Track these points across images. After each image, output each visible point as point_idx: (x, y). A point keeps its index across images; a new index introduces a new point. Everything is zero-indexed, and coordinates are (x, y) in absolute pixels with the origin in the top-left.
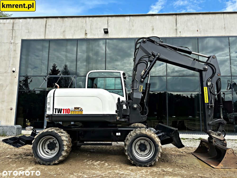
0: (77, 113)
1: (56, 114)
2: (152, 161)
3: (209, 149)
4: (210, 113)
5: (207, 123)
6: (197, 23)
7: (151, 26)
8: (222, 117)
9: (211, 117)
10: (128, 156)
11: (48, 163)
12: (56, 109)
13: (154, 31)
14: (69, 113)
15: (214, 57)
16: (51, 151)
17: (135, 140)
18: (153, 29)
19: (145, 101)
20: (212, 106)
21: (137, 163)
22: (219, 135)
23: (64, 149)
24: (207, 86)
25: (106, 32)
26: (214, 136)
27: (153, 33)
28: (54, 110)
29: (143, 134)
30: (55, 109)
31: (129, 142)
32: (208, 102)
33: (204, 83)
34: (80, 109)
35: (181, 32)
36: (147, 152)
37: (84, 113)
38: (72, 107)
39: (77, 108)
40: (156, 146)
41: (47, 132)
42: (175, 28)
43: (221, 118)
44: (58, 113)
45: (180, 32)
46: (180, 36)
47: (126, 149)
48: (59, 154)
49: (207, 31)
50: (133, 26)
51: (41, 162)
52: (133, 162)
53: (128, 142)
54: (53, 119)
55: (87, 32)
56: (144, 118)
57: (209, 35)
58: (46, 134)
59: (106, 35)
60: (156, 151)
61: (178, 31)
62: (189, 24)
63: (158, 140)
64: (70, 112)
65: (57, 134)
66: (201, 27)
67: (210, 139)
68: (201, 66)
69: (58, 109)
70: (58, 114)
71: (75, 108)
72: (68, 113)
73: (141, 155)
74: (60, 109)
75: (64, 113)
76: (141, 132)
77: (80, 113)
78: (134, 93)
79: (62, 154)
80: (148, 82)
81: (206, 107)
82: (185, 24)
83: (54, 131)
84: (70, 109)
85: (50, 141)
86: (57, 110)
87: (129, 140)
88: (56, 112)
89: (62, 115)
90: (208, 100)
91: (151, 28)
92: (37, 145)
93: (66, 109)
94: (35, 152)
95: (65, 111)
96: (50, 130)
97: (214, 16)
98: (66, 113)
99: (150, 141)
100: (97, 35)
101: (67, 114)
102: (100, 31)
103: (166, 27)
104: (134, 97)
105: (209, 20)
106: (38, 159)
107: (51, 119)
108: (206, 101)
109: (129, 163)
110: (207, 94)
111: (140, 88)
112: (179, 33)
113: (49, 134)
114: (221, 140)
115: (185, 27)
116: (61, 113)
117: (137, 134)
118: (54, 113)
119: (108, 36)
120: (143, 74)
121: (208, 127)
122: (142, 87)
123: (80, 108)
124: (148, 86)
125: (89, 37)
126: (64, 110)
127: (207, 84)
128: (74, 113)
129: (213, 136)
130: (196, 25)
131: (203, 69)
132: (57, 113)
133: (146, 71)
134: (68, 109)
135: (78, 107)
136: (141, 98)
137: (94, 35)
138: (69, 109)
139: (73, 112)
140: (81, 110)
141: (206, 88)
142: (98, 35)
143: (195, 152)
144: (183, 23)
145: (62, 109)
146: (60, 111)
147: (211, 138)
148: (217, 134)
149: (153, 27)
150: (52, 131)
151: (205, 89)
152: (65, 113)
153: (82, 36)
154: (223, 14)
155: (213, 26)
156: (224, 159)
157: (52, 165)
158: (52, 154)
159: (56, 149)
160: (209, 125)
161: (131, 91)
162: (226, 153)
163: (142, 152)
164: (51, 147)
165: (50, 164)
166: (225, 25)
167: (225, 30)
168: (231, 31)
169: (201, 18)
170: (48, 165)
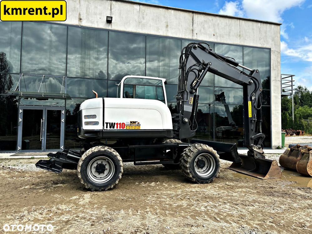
0: (133, 128)
1: (107, 130)
2: (213, 177)
3: (243, 163)
4: (252, 127)
5: (250, 137)
6: (214, 27)
7: (165, 22)
8: (261, 131)
9: (253, 132)
10: (190, 174)
11: (102, 188)
12: (107, 123)
13: (168, 29)
17: (197, 156)
18: (167, 26)
19: (194, 115)
20: (255, 120)
21: (199, 180)
22: (259, 148)
23: (121, 171)
24: (251, 100)
25: (109, 21)
26: (255, 149)
27: (167, 31)
28: (105, 125)
30: (106, 123)
32: (251, 117)
33: (249, 98)
34: (137, 123)
35: (198, 34)
36: (204, 168)
37: (143, 127)
38: (127, 121)
39: (133, 122)
41: (99, 151)
42: (191, 28)
43: (260, 132)
44: (110, 127)
46: (196, 39)
47: (188, 167)
48: (115, 177)
49: (223, 37)
50: (143, 18)
51: (94, 188)
52: (195, 179)
53: (190, 159)
54: (104, 135)
55: (82, 17)
56: (193, 134)
57: (225, 42)
59: (109, 25)
61: (195, 32)
62: (206, 26)
64: (125, 126)
65: (112, 154)
66: (217, 31)
67: (249, 153)
68: (247, 80)
69: (110, 123)
70: (110, 129)
71: (131, 122)
72: (122, 128)
73: (199, 172)
74: (112, 123)
75: (117, 128)
76: (202, 148)
77: (137, 128)
78: (185, 106)
79: (120, 177)
80: (197, 94)
81: (249, 121)
82: (202, 26)
83: (108, 150)
84: (125, 124)
85: (97, 163)
86: (108, 124)
87: (191, 157)
88: (107, 127)
89: (115, 130)
91: (165, 25)
92: (87, 168)
93: (120, 123)
94: (84, 177)
95: (119, 125)
96: (102, 150)
97: (230, 20)
98: (120, 128)
100: (96, 22)
101: (121, 129)
102: (100, 18)
103: (182, 26)
104: (184, 110)
105: (225, 24)
106: (89, 185)
107: (102, 136)
108: (250, 115)
109: (189, 181)
110: (251, 108)
112: (195, 35)
113: (102, 153)
114: (260, 153)
115: (202, 29)
116: (114, 128)
117: (199, 150)
118: (105, 128)
119: (111, 27)
120: (195, 85)
121: (250, 141)
123: (137, 122)
124: (197, 98)
125: (85, 23)
126: (117, 124)
127: (251, 98)
128: (130, 127)
129: (254, 149)
130: (213, 29)
131: (248, 83)
132: (109, 128)
133: (198, 81)
134: (122, 123)
135: (134, 121)
136: (191, 111)
137: (92, 22)
138: (124, 124)
139: (128, 127)
140: (139, 125)
141: (250, 102)
143: (230, 167)
144: (200, 24)
145: (114, 123)
146: (112, 125)
147: (251, 152)
148: (257, 148)
149: (167, 23)
150: (105, 151)
151: (250, 103)
153: (75, 22)
154: (239, 20)
155: (230, 33)
156: (270, 170)
157: (106, 191)
158: (101, 178)
159: (106, 172)
160: (251, 139)
161: (181, 103)
162: (272, 165)
163: (200, 169)
164: (100, 169)
165: (104, 189)
166: (240, 32)
167: (240, 38)
168: (245, 40)
169: (218, 21)
170: (101, 191)
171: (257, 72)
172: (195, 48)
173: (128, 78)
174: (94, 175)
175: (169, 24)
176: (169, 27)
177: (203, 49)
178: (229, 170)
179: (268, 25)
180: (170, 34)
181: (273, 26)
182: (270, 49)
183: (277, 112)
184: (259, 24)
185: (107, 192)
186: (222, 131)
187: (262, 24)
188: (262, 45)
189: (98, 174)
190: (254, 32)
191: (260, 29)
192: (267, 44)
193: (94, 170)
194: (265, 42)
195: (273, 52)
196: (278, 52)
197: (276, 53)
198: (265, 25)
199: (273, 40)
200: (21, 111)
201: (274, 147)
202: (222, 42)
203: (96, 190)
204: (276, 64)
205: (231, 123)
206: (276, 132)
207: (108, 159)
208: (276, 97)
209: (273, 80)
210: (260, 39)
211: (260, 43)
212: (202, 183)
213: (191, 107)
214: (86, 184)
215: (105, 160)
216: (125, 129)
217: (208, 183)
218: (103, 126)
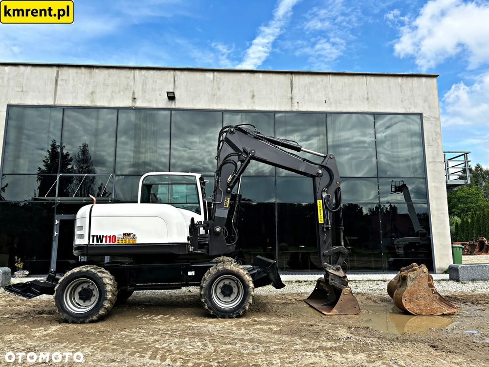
0: (127, 241)
1: (93, 244)
2: (240, 310)
3: (329, 292)
4: (326, 237)
5: (322, 252)
6: (325, 90)
7: (251, 91)
8: (343, 244)
9: (327, 244)
10: (206, 304)
11: (81, 320)
12: (93, 236)
13: (254, 100)
14: (115, 242)
15: (332, 157)
16: (84, 302)
17: (215, 280)
18: (253, 96)
19: (233, 221)
20: (329, 227)
21: (218, 313)
22: (338, 270)
23: (107, 298)
25: (171, 97)
26: (331, 271)
27: (254, 103)
28: (91, 238)
29: (227, 270)
31: (207, 283)
32: (323, 222)
33: (318, 195)
34: (132, 235)
36: (233, 297)
37: (139, 241)
38: (119, 233)
39: (127, 234)
40: (246, 287)
41: (80, 271)
42: (290, 95)
43: (341, 245)
44: (98, 242)
45: (298, 103)
46: (297, 110)
48: (99, 306)
49: (340, 103)
50: (219, 89)
51: (70, 319)
52: (212, 312)
53: (205, 284)
54: (88, 252)
55: (136, 96)
56: (231, 248)
57: (344, 110)
58: (77, 276)
59: (172, 102)
60: (246, 294)
61: (295, 101)
62: (312, 90)
63: (248, 278)
64: (117, 240)
65: (96, 275)
66: (330, 95)
67: (326, 276)
68: (313, 170)
69: (97, 236)
70: (98, 243)
71: (124, 234)
72: (113, 242)
73: (225, 302)
74: (100, 236)
75: (106, 242)
76: (224, 268)
77: (132, 242)
78: (217, 210)
79: (104, 305)
80: (238, 193)
81: (320, 229)
82: (306, 90)
83: (92, 270)
84: (117, 236)
85: (82, 287)
87: (206, 280)
88: (93, 242)
89: (104, 245)
90: (322, 219)
91: (250, 95)
92: (64, 293)
93: (110, 236)
95: (108, 239)
96: (84, 270)
97: (351, 78)
98: (110, 242)
99: (238, 281)
100: (154, 101)
101: (111, 243)
102: (160, 95)
103: (275, 94)
104: (216, 216)
105: (343, 85)
106: (65, 315)
107: (86, 252)
108: (321, 220)
110: (322, 210)
111: (226, 202)
112: (296, 104)
113: (82, 275)
114: (340, 277)
115: (307, 94)
116: (101, 242)
117: (218, 271)
119: (175, 104)
120: (230, 181)
121: (322, 258)
122: (229, 200)
124: (238, 199)
125: (139, 104)
126: (106, 237)
127: (321, 195)
128: (123, 241)
129: (329, 271)
130: (324, 93)
131: (316, 175)
132: (95, 243)
133: (235, 176)
134: (113, 236)
136: (226, 217)
137: (150, 101)
138: (115, 236)
139: (121, 241)
140: (134, 237)
141: (321, 201)
142: (156, 101)
144: (302, 88)
145: (103, 236)
146: (100, 239)
148: (334, 268)
149: (253, 92)
150: (88, 271)
151: (320, 203)
152: (108, 243)
153: (128, 103)
154: (365, 77)
155: (351, 96)
156: (339, 302)
157: (87, 323)
158: (85, 306)
159: (92, 299)
160: (324, 255)
161: (212, 207)
162: (342, 293)
163: (227, 298)
164: (85, 296)
165: (84, 321)
166: (368, 94)
167: (369, 103)
168: (378, 104)
169: (331, 82)
170: (81, 323)
171: (330, 158)
172: (232, 133)
173: (148, 176)
174: (77, 303)
175: (255, 93)
176: (256, 97)
177: (245, 132)
179: (416, 79)
180: (258, 108)
181: (424, 80)
182: (421, 115)
183: (440, 212)
184: (400, 79)
185: (89, 326)
187: (404, 79)
188: (406, 109)
190: (390, 92)
191: (401, 86)
192: (415, 107)
194: (411, 104)
195: (426, 119)
196: (435, 118)
197: (432, 119)
198: (409, 79)
199: (426, 100)
200: (57, 222)
201: (439, 269)
202: (339, 110)
203: (74, 322)
204: (434, 137)
206: (441, 244)
208: (437, 188)
209: (430, 162)
210: (402, 101)
211: (403, 107)
212: (223, 317)
213: (227, 211)
214: (61, 313)
216: (116, 243)
217: (232, 318)
218: (89, 239)
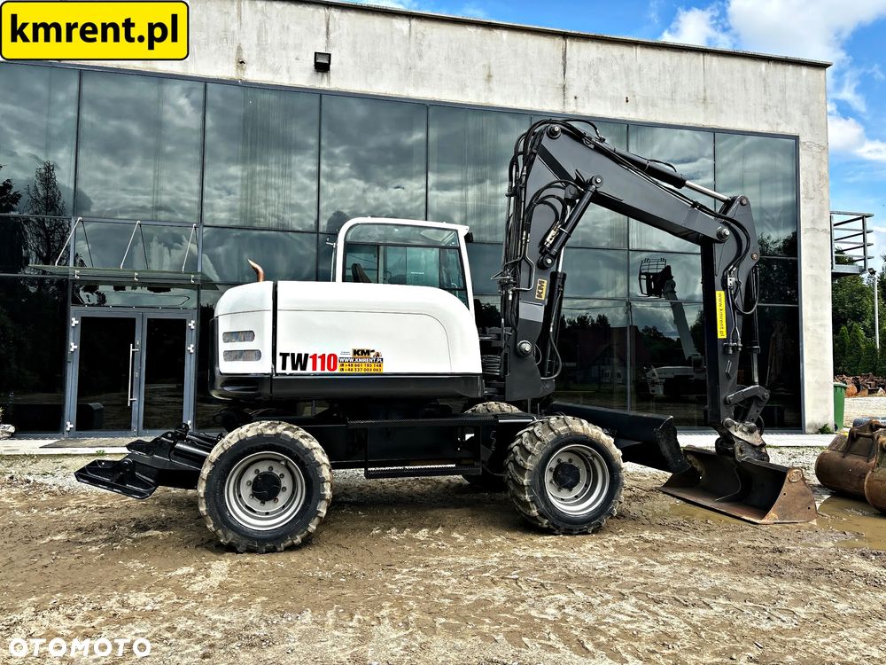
0: (363, 368)
1: (285, 374)
2: (603, 517)
3: (704, 473)
4: (729, 367)
5: (722, 397)
6: (627, 76)
7: (484, 66)
8: (756, 380)
9: (732, 381)
10: (532, 506)
11: (268, 545)
12: (284, 356)
13: (491, 85)
14: (335, 368)
15: (744, 202)
16: (262, 503)
17: (553, 453)
18: (490, 76)
19: (551, 330)
20: (738, 347)
21: (560, 524)
22: (751, 431)
23: (325, 495)
24: (725, 287)
25: (322, 67)
26: (738, 434)
27: (490, 90)
28: (279, 359)
29: (577, 434)
30: (281, 354)
31: (537, 461)
32: (725, 337)
33: (718, 280)
34: (372, 354)
35: (579, 99)
36: (577, 489)
37: (389, 367)
38: (343, 349)
39: (363, 351)
40: (614, 471)
41: (260, 436)
42: (560, 81)
43: (754, 384)
44: (294, 367)
45: (576, 98)
46: (574, 112)
47: (525, 484)
48: (306, 512)
49: (654, 105)
50: (420, 56)
51: (244, 542)
52: (547, 521)
53: (531, 462)
54: (274, 391)
55: (245, 58)
56: (547, 386)
57: (661, 120)
58: (254, 446)
59: (322, 76)
60: (615, 482)
61: (571, 93)
62: (603, 74)
63: (617, 453)
64: (338, 364)
65: (297, 444)
66: (637, 88)
67: (721, 444)
68: (710, 227)
69: (293, 355)
70: (294, 372)
71: (356, 352)
72: (329, 369)
73: (563, 499)
74: (300, 355)
75: (314, 368)
76: (570, 429)
77: (373, 369)
78: (522, 305)
79: (320, 512)
80: (560, 270)
81: (720, 350)
82: (591, 74)
83: (287, 432)
84: (339, 356)
85: (257, 471)
86: (289, 359)
87: (533, 454)
88: (284, 367)
89: (309, 375)
90: (725, 330)
91: (483, 74)
92: (224, 486)
93: (324, 355)
94: (216, 510)
95: (319, 361)
96: (269, 432)
97: (676, 56)
98: (323, 369)
100: (285, 72)
101: (327, 371)
102: (297, 59)
103: (531, 76)
104: (520, 317)
105: (661, 68)
106: (231, 535)
107: (269, 393)
108: (722, 333)
109: (529, 526)
110: (724, 312)
111: (540, 288)
112: (572, 100)
113: (267, 443)
114: (753, 446)
115: (593, 83)
116: (304, 368)
117: (559, 435)
118: (279, 370)
119: (329, 82)
120: (551, 242)
121: (723, 409)
122: (545, 285)
123: (373, 351)
124: (558, 282)
125: (253, 74)
126: (314, 357)
127: (724, 281)
128: (354, 368)
129: (735, 434)
130: (624, 82)
131: (716, 238)
133: (561, 232)
134: (330, 356)
135: (365, 347)
136: (542, 321)
137: (276, 71)
138: (335, 356)
139: (348, 367)
140: (378, 359)
141: (723, 293)
142: (288, 72)
143: (666, 485)
144: (585, 68)
145: (306, 355)
146: (300, 361)
147: (726, 441)
148: (745, 429)
149: (489, 67)
150: (277, 435)
151: (720, 296)
152: (319, 370)
153: (227, 71)
154: (701, 56)
155: (674, 92)
156: (781, 497)
157: (281, 551)
158: (267, 514)
159: (282, 498)
160: (726, 402)
161: (510, 298)
162: (787, 480)
163: (564, 491)
164: (266, 489)
165: (275, 547)
166: (705, 90)
167: (706, 108)
168: (722, 112)
169: (639, 60)
170: (267, 552)
171: (742, 204)
172: (552, 134)
173: (358, 224)
174: (247, 507)
175: (494, 71)
176: (494, 79)
177: (578, 137)
178: (661, 495)
179: (790, 68)
180: (498, 101)
181: (804, 71)
182: (796, 138)
183: (818, 323)
184: (763, 65)
185: (282, 556)
186: (664, 380)
187: (771, 65)
188: (771, 125)
189: (259, 502)
190: (746, 90)
191: (764, 80)
192: (787, 123)
193: (246, 491)
194: (780, 117)
195: (805, 147)
196: (819, 146)
197: (815, 148)
198: (780, 67)
199: (805, 112)
200: (74, 322)
201: (810, 426)
202: (652, 118)
203: (251, 551)
204: (816, 182)
205: (690, 357)
206: (817, 382)
207: (287, 461)
208: (816, 279)
209: (807, 230)
210: (765, 110)
211: (767, 122)
212: (569, 532)
213: (542, 309)
214: (220, 531)
215: (279, 461)
216: (338, 371)
217: (586, 533)
218: (274, 362)
